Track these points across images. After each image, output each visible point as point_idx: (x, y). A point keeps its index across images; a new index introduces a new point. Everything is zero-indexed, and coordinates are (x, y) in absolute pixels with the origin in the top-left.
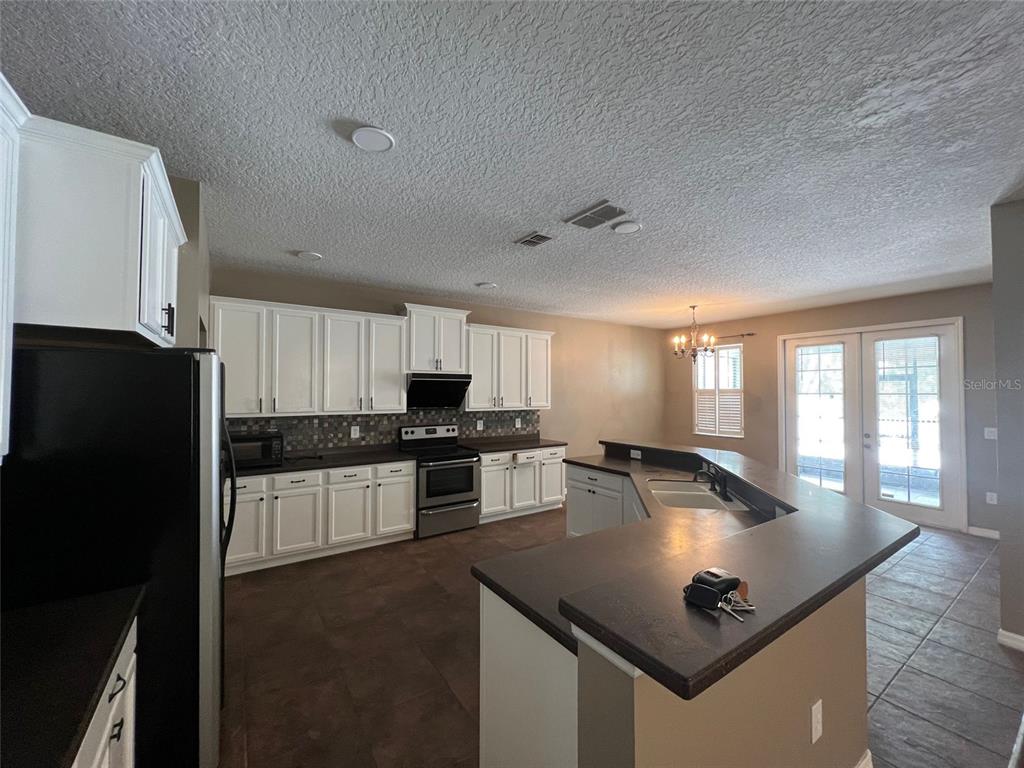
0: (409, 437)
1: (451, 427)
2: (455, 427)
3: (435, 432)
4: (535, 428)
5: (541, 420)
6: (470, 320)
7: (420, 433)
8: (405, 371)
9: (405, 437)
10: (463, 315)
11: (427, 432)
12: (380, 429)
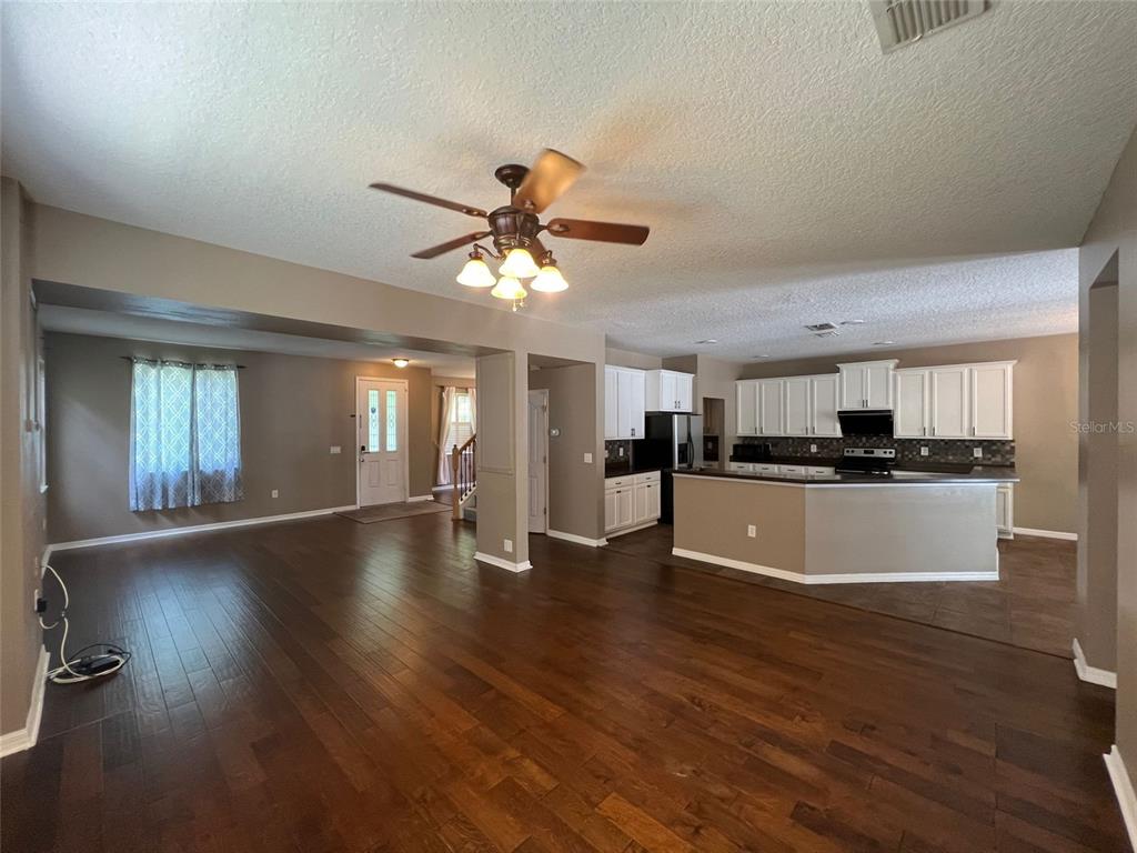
0: (850, 454)
1: (888, 451)
2: (893, 451)
3: (872, 452)
4: (1008, 460)
5: (1017, 451)
6: (898, 367)
7: (859, 453)
8: (838, 409)
9: (846, 454)
10: (891, 364)
11: (866, 452)
12: (831, 447)
